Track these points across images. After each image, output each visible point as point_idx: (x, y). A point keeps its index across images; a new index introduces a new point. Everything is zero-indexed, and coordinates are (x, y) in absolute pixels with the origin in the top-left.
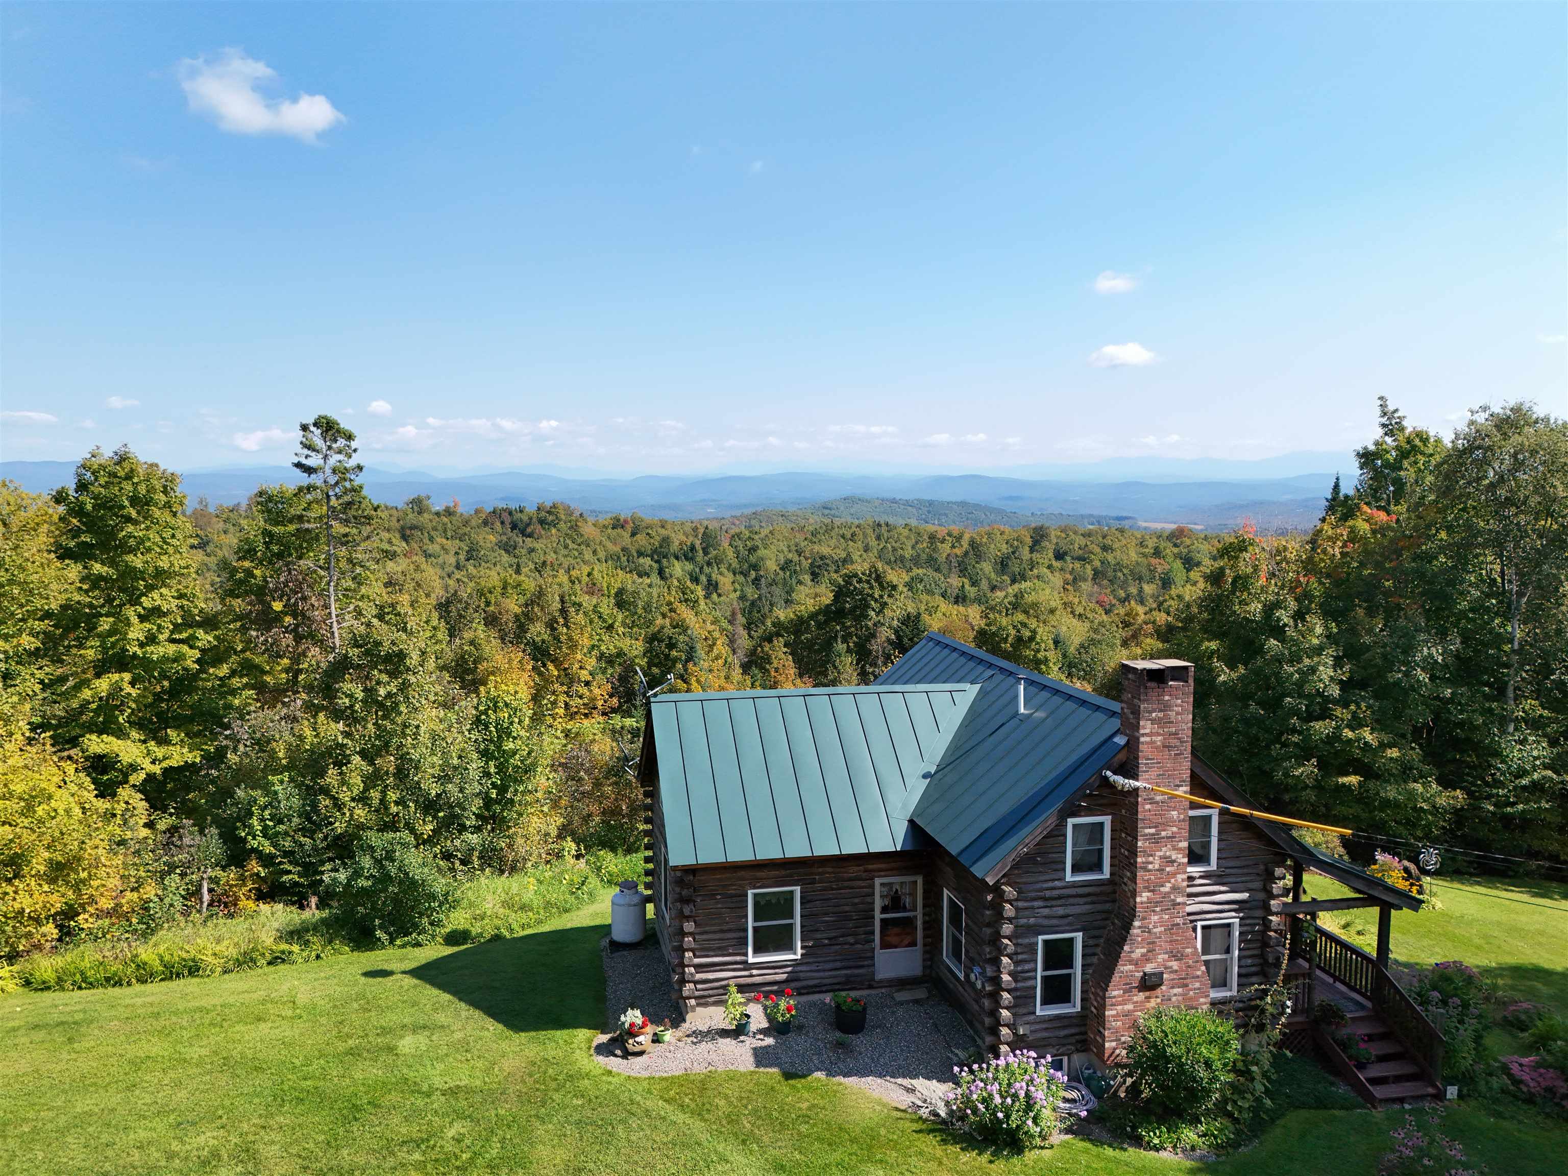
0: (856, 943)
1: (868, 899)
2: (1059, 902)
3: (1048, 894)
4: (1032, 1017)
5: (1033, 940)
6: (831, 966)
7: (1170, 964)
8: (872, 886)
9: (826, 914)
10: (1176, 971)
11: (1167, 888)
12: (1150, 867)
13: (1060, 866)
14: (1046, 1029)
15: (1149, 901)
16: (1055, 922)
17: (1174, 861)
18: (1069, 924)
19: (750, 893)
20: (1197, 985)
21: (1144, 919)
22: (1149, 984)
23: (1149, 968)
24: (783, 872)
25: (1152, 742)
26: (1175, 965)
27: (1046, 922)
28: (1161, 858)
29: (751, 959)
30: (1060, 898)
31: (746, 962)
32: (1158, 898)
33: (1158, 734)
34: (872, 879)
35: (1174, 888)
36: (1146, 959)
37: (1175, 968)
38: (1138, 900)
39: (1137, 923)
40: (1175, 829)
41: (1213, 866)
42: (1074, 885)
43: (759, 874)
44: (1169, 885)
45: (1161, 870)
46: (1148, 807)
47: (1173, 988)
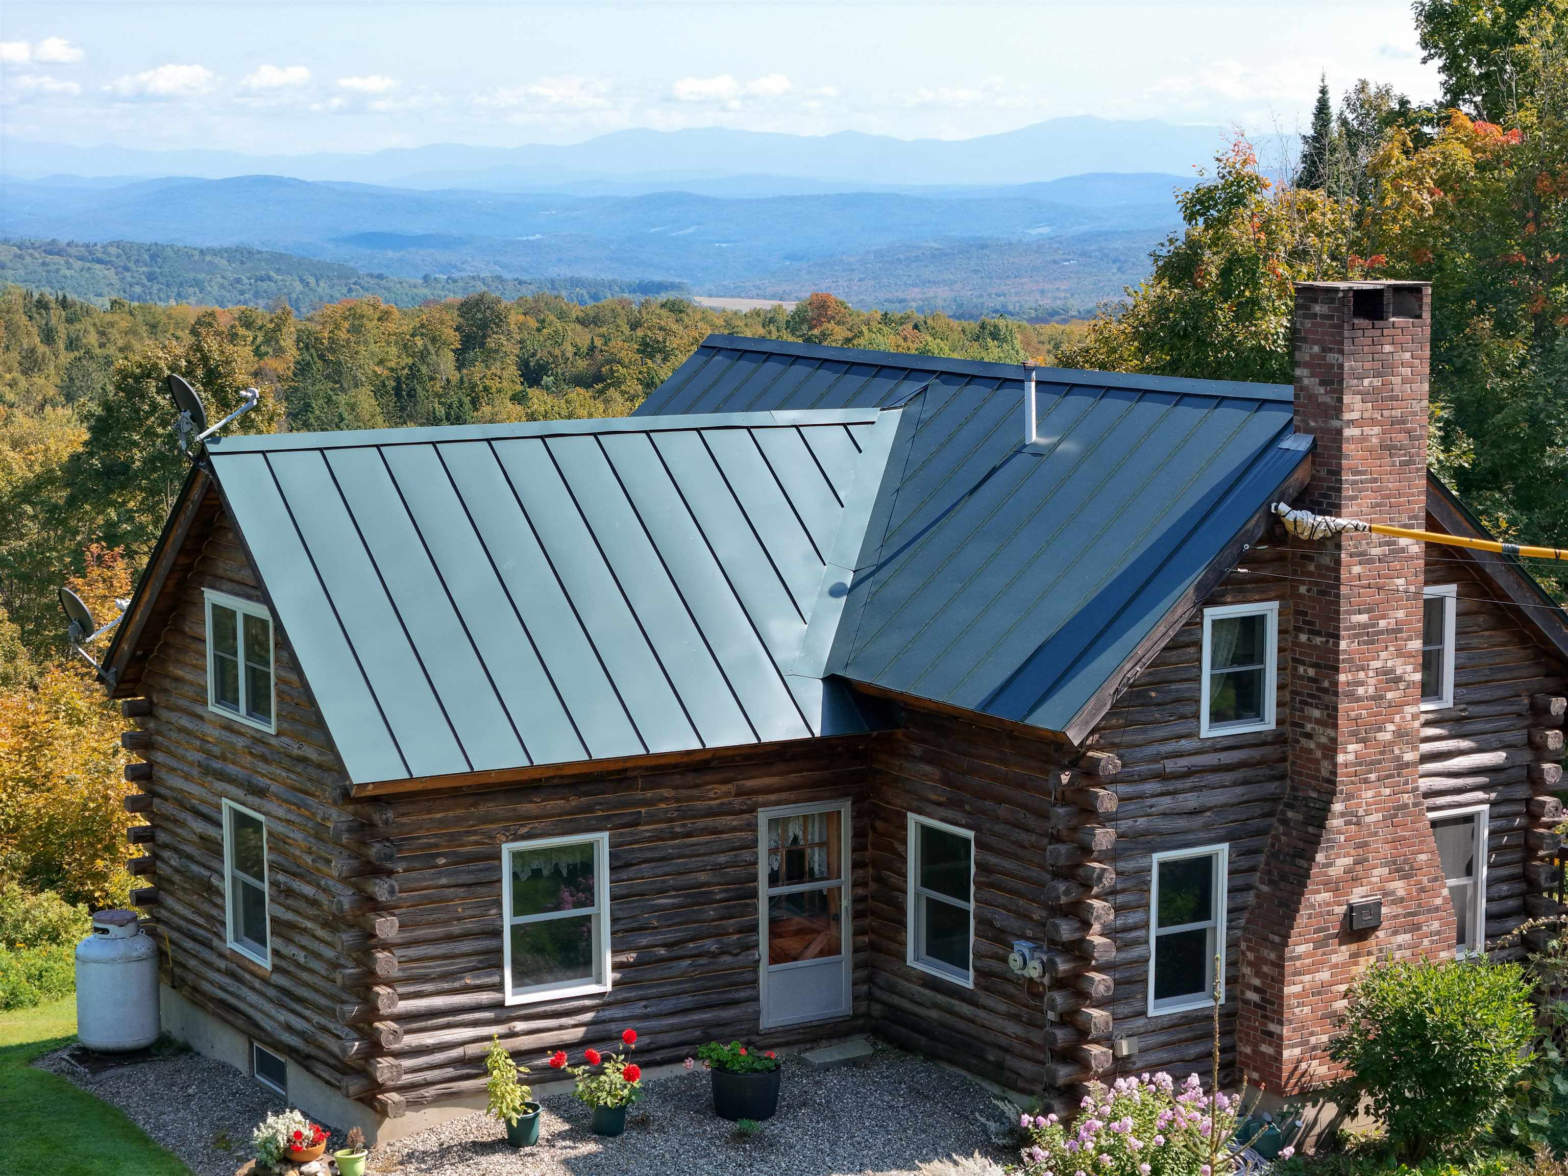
0: (723, 953)
1: (746, 855)
2: (1188, 783)
3: (1170, 765)
4: (1140, 1022)
5: (1142, 862)
6: (670, 1004)
7: (1392, 885)
8: (752, 827)
9: (661, 892)
10: (1402, 900)
11: (1385, 737)
12: (1361, 691)
13: (1188, 709)
14: (1163, 1045)
15: (1359, 761)
16: (1181, 823)
17: (1399, 679)
18: (1207, 827)
19: (507, 849)
20: (1436, 925)
21: (1349, 797)
22: (1357, 927)
23: (1358, 896)
24: (574, 802)
25: (1364, 438)
26: (1399, 887)
27: (1164, 824)
28: (1378, 672)
29: (511, 998)
30: (1188, 773)
31: (500, 1005)
32: (1372, 753)
33: (1373, 422)
34: (752, 810)
35: (1400, 734)
36: (1353, 877)
37: (1401, 893)
38: (1341, 758)
39: (1337, 807)
40: (1401, 614)
41: (1448, 700)
42: (1216, 746)
43: (527, 808)
44: (1390, 727)
45: (1378, 698)
46: (1356, 569)
47: (1395, 933)
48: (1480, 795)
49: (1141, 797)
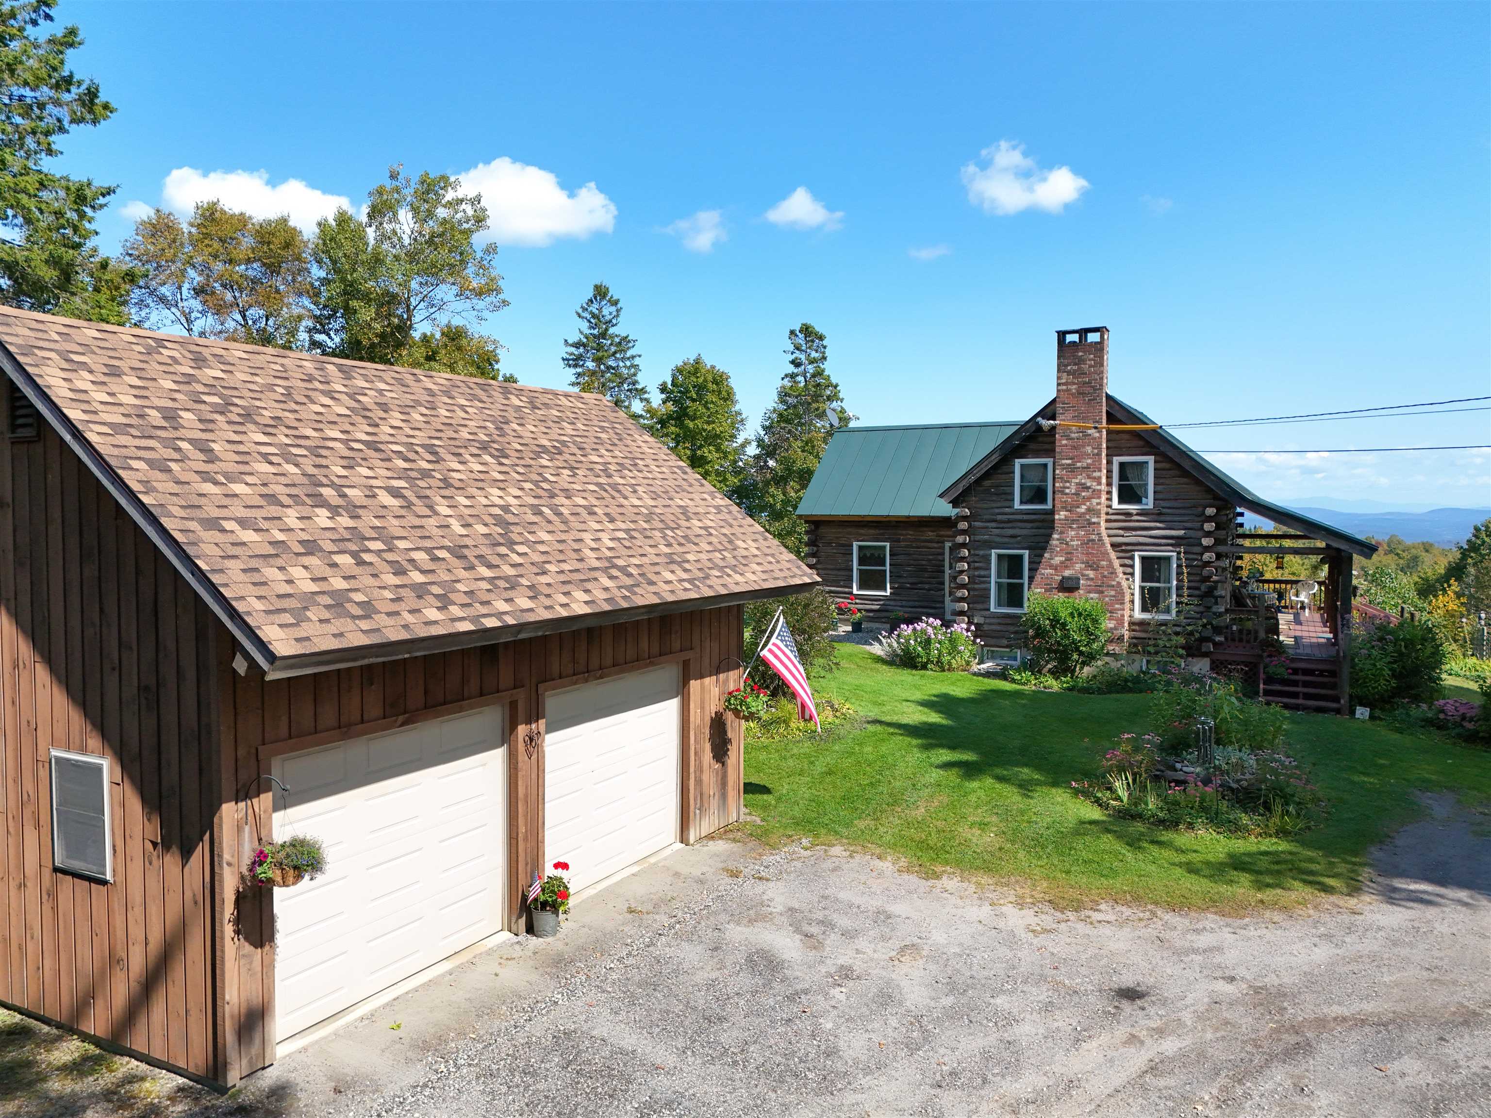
0: (929, 590)
1: (940, 557)
2: (1010, 525)
3: (999, 517)
4: (986, 613)
5: (987, 552)
7: (1087, 572)
8: (944, 548)
9: (909, 565)
10: (1092, 579)
11: (1083, 509)
12: (1067, 491)
13: (1009, 497)
14: (1000, 624)
15: (1067, 518)
16: (1006, 540)
17: (1089, 488)
18: (1019, 543)
19: (855, 545)
20: (1113, 593)
21: (1061, 533)
22: (1068, 586)
23: (1067, 573)
24: (877, 531)
25: (1067, 390)
26: (1091, 574)
27: (998, 539)
28: (1077, 484)
29: (855, 592)
30: (1009, 521)
31: (851, 593)
32: (1075, 517)
33: (1074, 384)
34: (943, 542)
35: (1089, 510)
36: (1064, 565)
37: (1092, 576)
38: (1057, 517)
39: (1055, 536)
40: (1089, 461)
41: (1149, 503)
42: (1021, 512)
43: (862, 531)
44: (1084, 507)
45: (1077, 494)
46: (1064, 442)
47: (1090, 592)
48: (1171, 548)
49: (987, 528)
